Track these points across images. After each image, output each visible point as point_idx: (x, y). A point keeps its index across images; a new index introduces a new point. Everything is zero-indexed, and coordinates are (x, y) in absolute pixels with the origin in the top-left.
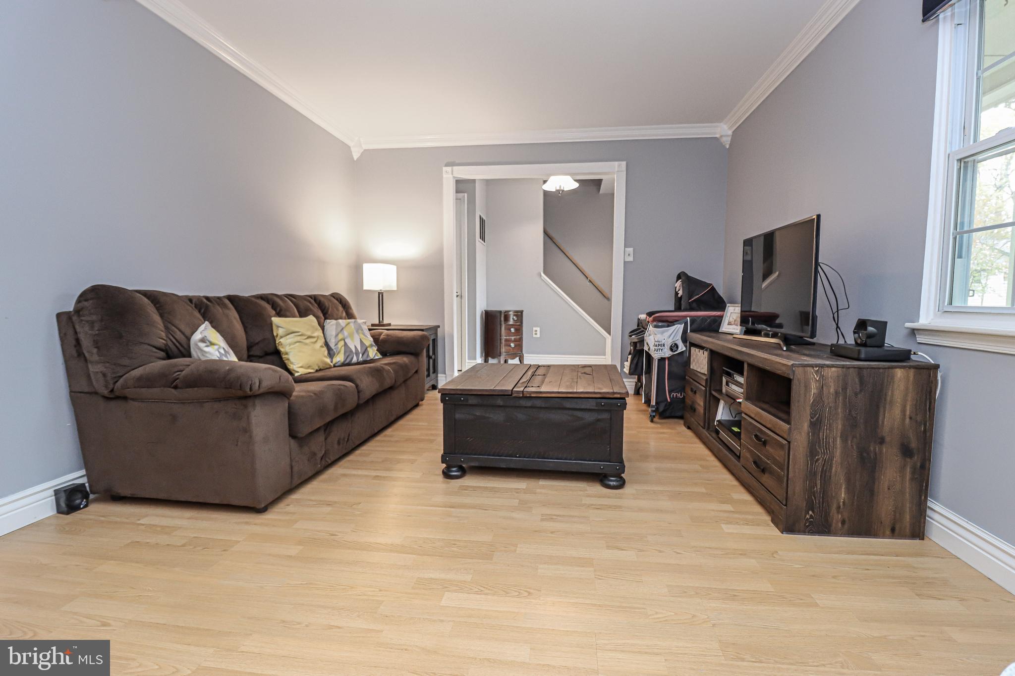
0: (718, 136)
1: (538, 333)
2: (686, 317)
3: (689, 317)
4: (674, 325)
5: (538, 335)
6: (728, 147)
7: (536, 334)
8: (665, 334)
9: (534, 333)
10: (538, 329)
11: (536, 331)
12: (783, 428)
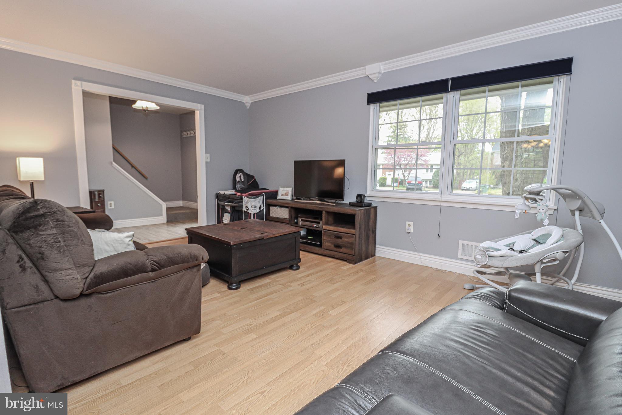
0: (244, 102)
1: (113, 205)
2: (262, 193)
3: (264, 192)
4: (259, 197)
5: (113, 207)
6: (248, 108)
7: (111, 206)
8: (256, 202)
9: (109, 205)
10: (112, 203)
11: (111, 204)
12: (352, 231)
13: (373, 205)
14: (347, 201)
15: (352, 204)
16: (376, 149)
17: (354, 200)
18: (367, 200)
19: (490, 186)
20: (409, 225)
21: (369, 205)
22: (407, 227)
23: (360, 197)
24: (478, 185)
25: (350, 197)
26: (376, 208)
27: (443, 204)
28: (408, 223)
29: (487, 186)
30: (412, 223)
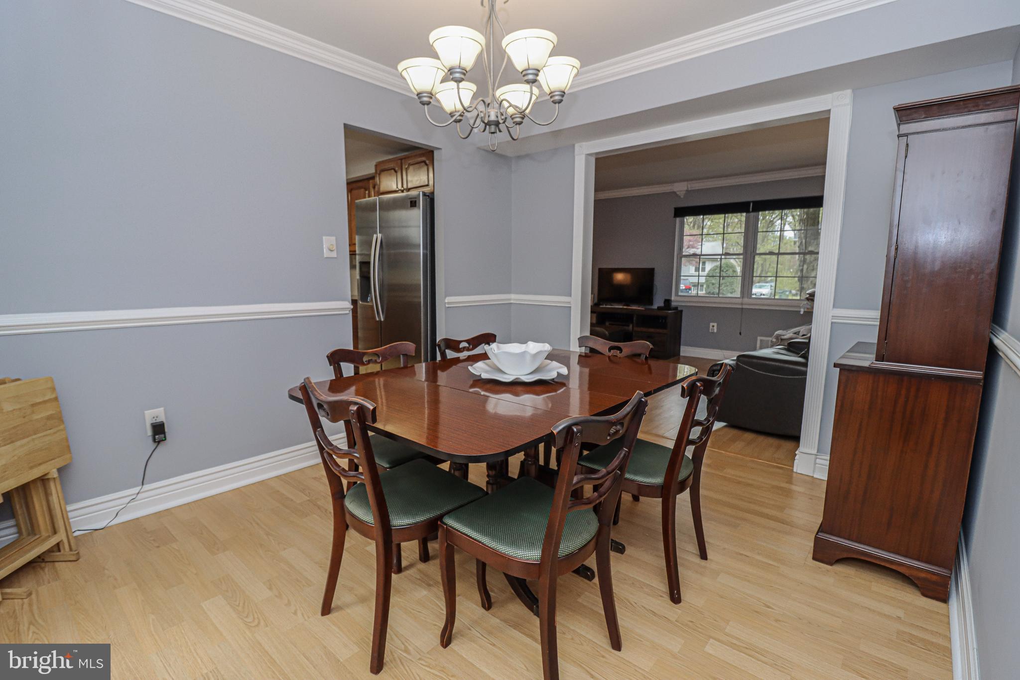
12: (665, 331)
13: (679, 309)
14: (655, 307)
15: (659, 308)
16: (681, 258)
17: (662, 304)
18: (674, 304)
19: (790, 292)
20: (713, 326)
21: (676, 308)
22: (711, 327)
23: (668, 302)
24: (773, 291)
25: (658, 303)
26: (681, 311)
27: (744, 307)
28: (712, 324)
29: (787, 291)
30: (715, 324)
